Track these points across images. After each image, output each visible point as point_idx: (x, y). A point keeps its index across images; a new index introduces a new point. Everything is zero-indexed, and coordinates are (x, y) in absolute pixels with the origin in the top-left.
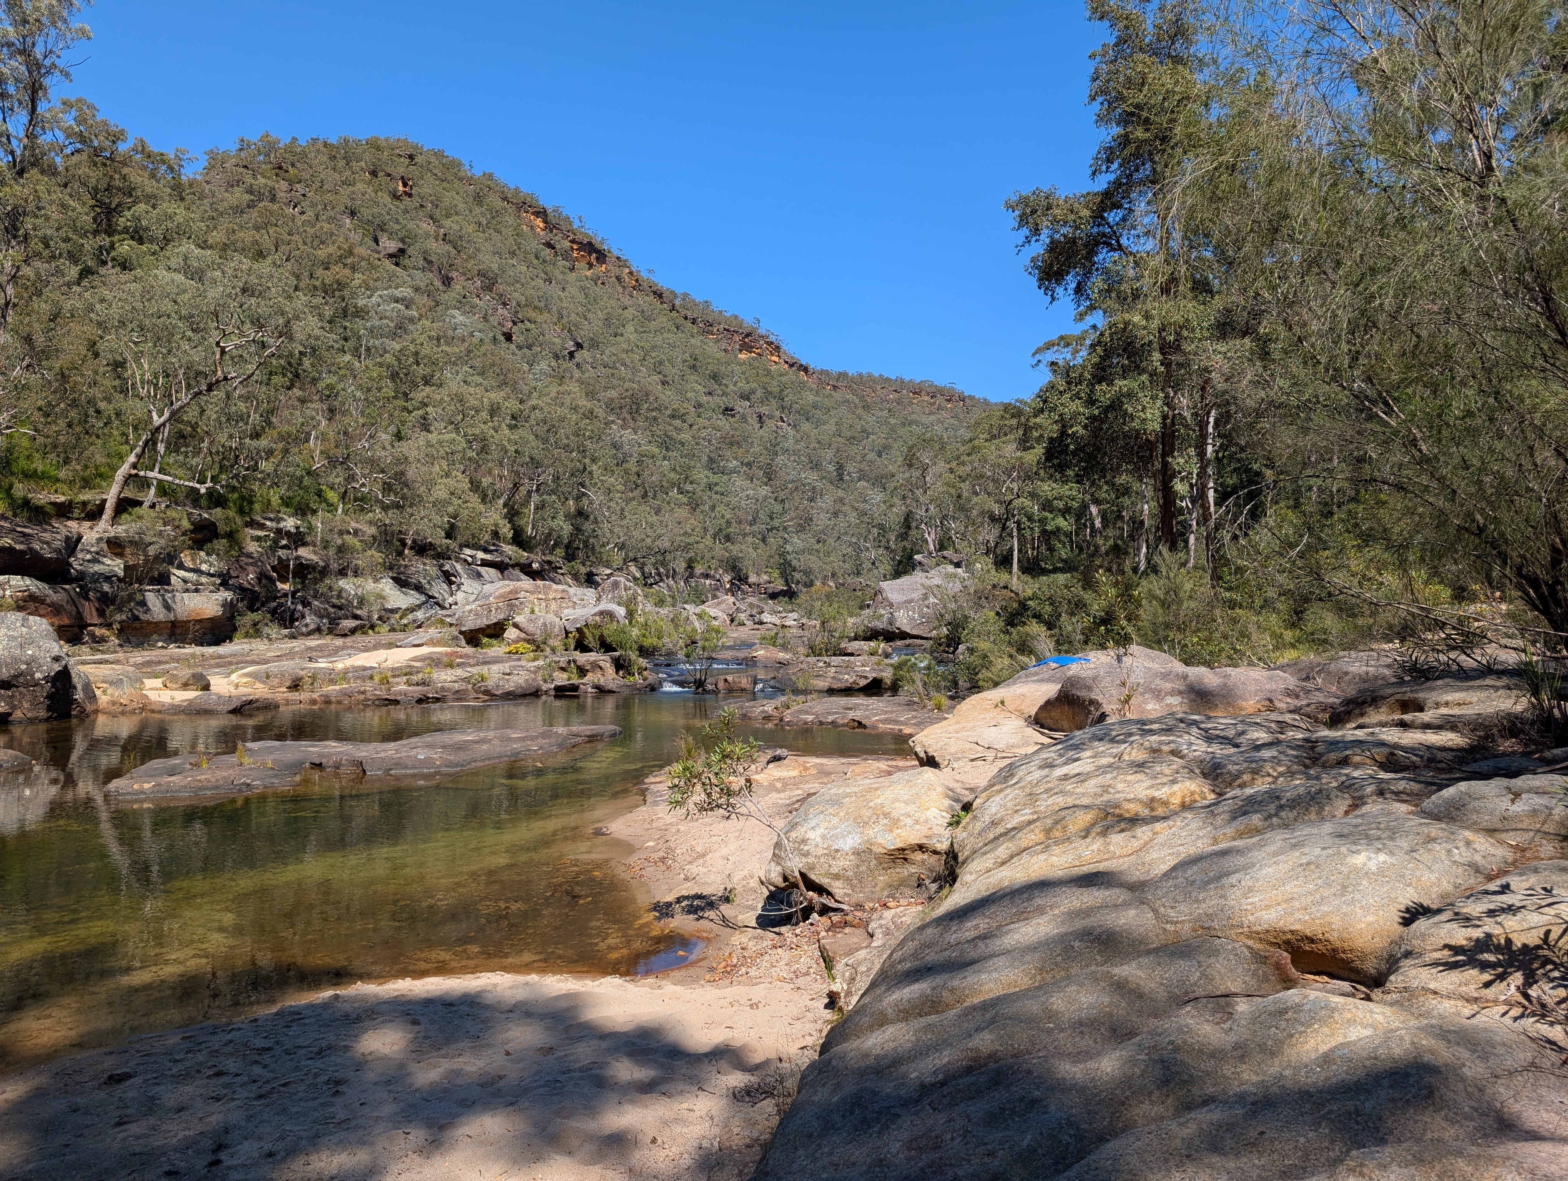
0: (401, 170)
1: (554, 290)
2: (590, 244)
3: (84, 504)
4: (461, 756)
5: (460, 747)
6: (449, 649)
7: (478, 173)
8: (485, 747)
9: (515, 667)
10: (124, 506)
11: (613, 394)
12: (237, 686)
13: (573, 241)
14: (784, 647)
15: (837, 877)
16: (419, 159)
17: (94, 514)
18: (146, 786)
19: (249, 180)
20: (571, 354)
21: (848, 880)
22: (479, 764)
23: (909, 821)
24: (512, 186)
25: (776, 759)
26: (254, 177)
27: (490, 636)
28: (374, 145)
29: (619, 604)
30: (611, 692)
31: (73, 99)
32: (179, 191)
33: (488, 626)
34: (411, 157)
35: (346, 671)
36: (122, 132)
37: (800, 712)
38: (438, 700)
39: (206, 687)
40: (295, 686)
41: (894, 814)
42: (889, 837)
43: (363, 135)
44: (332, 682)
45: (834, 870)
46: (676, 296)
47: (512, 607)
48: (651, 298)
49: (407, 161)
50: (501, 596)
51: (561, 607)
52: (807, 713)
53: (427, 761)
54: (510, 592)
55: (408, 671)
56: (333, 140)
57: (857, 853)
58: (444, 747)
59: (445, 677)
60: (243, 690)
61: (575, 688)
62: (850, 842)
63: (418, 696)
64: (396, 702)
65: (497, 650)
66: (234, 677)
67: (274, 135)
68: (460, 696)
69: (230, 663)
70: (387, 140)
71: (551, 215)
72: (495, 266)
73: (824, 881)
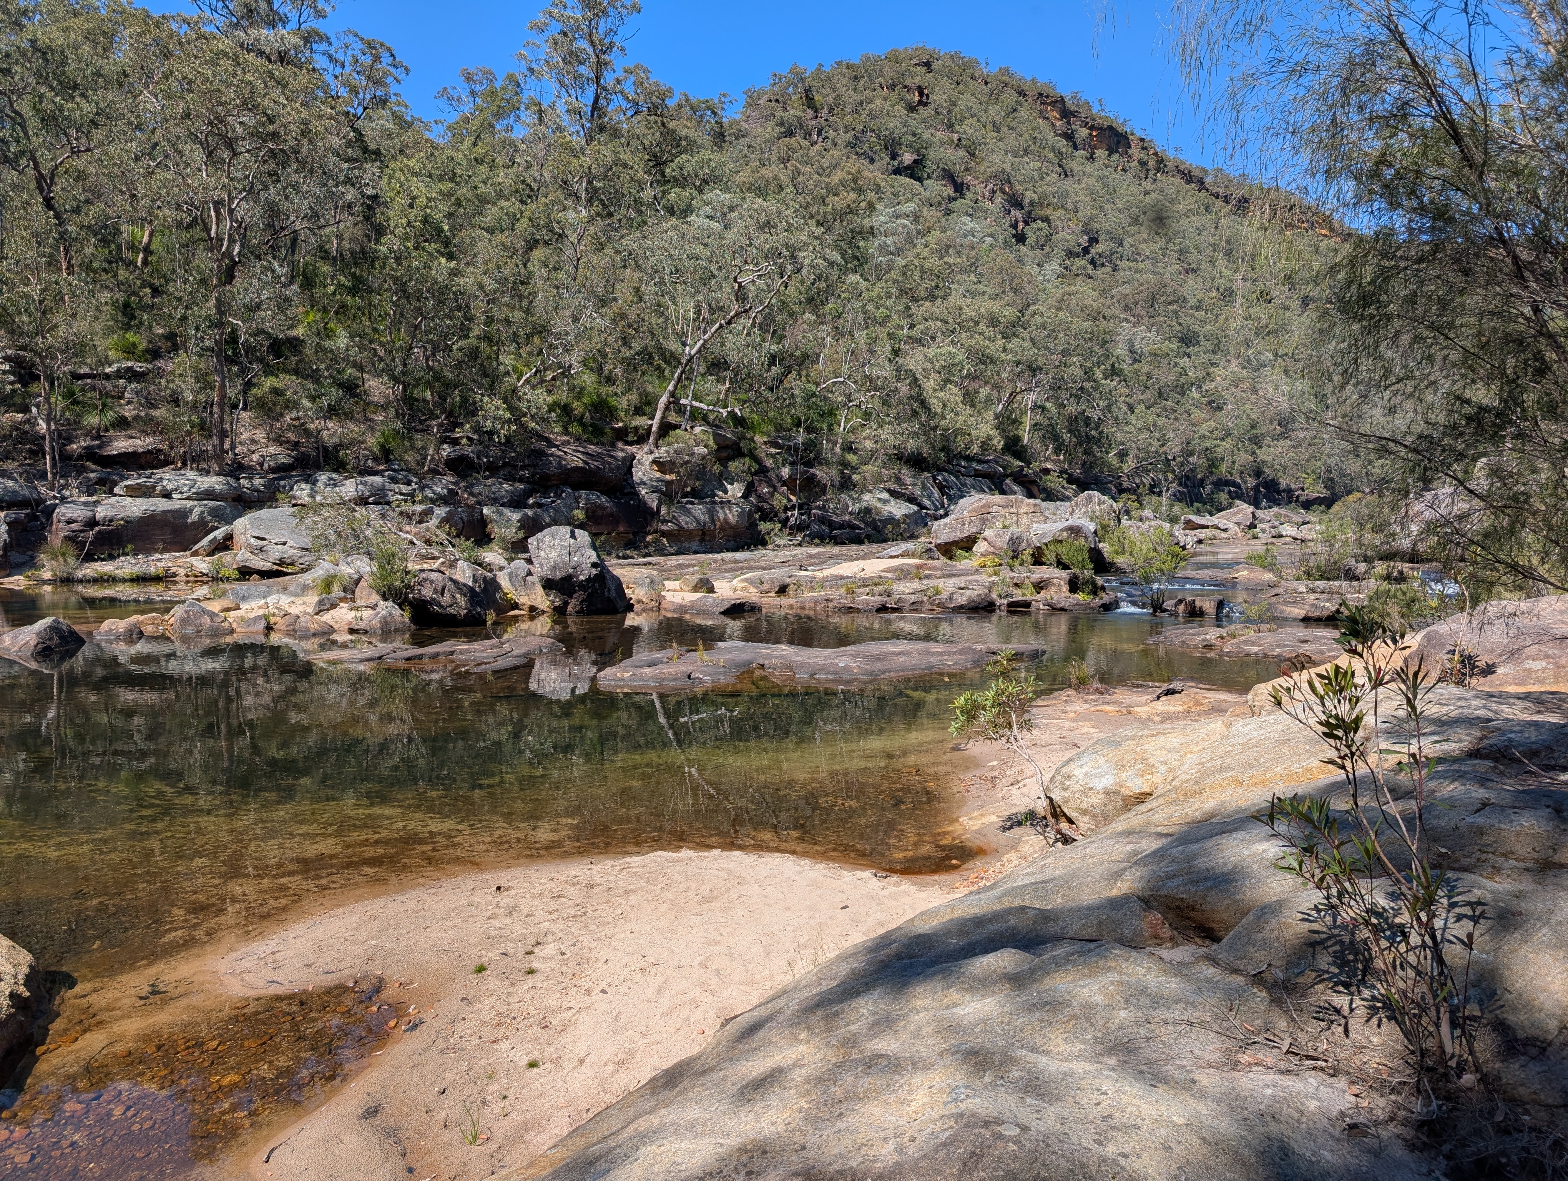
0: (917, 81)
1: (1068, 184)
2: (1111, 128)
3: (636, 428)
4: (879, 666)
5: (879, 658)
6: (918, 561)
7: (993, 69)
8: (902, 659)
9: (970, 582)
10: (666, 428)
11: (1127, 289)
12: (735, 590)
13: (1092, 128)
14: (1270, 567)
15: (1085, 812)
16: (935, 65)
17: (642, 438)
18: (626, 675)
19: (779, 113)
20: (1086, 251)
21: (1094, 816)
22: (893, 674)
23: (1163, 768)
24: (1029, 78)
25: (1169, 692)
26: (784, 109)
27: (962, 549)
28: (894, 58)
29: (1092, 520)
30: (1063, 610)
31: (632, 67)
32: (719, 137)
33: (962, 540)
34: (927, 65)
35: (824, 580)
36: (670, 90)
37: (1246, 642)
38: (895, 610)
39: (711, 590)
40: (783, 590)
41: (1152, 761)
42: (1138, 781)
43: (880, 51)
44: (812, 589)
45: (1084, 806)
46: (1206, 172)
47: (984, 521)
48: (1177, 180)
49: (924, 69)
50: (975, 510)
51: (1032, 522)
52: (1254, 643)
53: (846, 669)
54: (983, 506)
55: (877, 581)
56: (856, 61)
57: (1107, 793)
58: (866, 657)
59: (905, 589)
60: (740, 594)
61: (1027, 604)
62: (1104, 783)
63: (877, 605)
64: (858, 611)
65: (965, 563)
66: (735, 582)
67: (801, 66)
68: (916, 607)
69: (742, 568)
70: (906, 50)
71: (1069, 103)
72: (1007, 167)
73: (1073, 815)
